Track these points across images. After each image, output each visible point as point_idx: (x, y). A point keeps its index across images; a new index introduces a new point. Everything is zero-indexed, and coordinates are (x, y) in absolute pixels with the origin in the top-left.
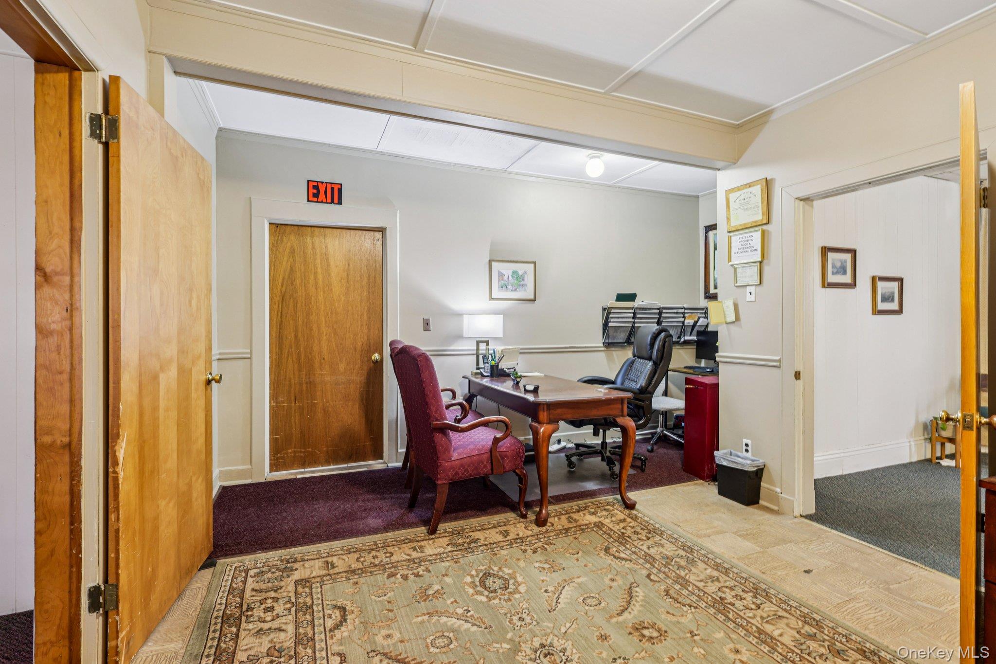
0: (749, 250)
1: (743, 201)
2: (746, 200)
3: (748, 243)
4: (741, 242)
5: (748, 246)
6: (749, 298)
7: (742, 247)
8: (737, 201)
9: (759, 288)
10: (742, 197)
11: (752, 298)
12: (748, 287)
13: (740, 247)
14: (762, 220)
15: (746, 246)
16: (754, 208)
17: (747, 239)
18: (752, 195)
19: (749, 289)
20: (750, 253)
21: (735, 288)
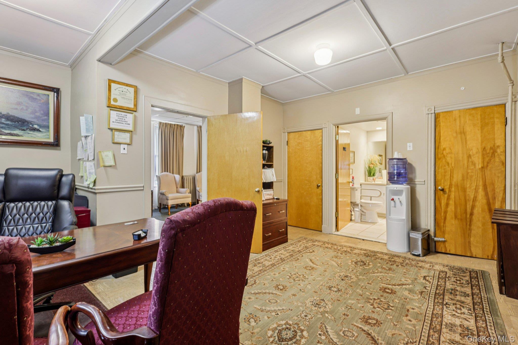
0: (124, 123)
1: (121, 92)
2: (123, 92)
3: (124, 118)
4: (118, 116)
5: (124, 120)
6: (122, 151)
7: (119, 119)
8: (117, 90)
9: (129, 146)
10: (121, 89)
11: (125, 152)
12: (122, 145)
13: (117, 119)
14: (133, 108)
15: (122, 120)
16: (129, 99)
17: (122, 116)
18: (127, 91)
19: (122, 146)
20: (124, 125)
21: (112, 144)
